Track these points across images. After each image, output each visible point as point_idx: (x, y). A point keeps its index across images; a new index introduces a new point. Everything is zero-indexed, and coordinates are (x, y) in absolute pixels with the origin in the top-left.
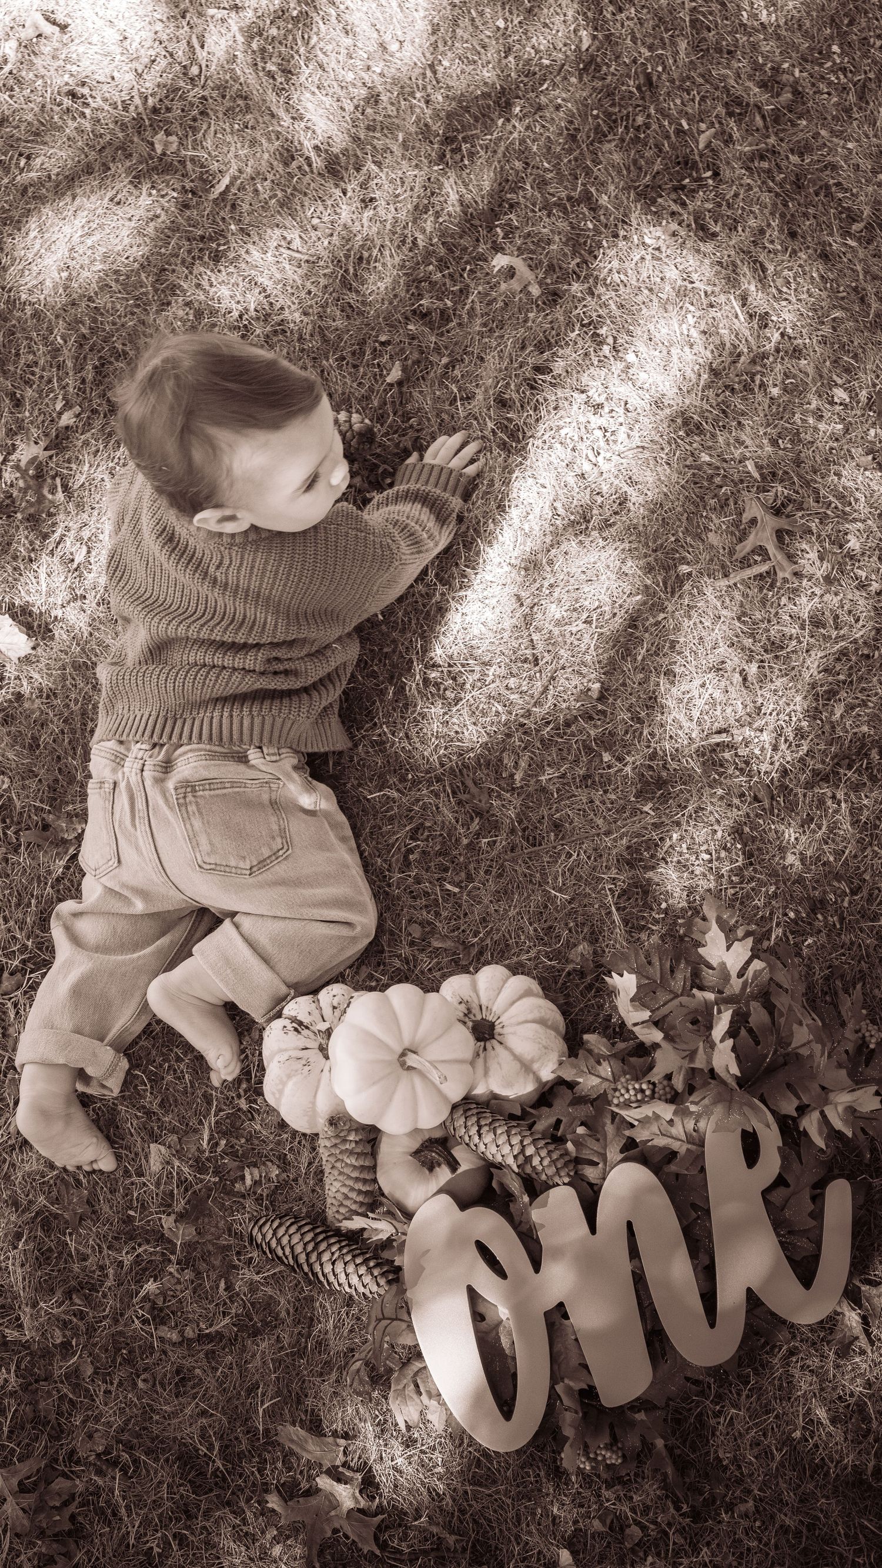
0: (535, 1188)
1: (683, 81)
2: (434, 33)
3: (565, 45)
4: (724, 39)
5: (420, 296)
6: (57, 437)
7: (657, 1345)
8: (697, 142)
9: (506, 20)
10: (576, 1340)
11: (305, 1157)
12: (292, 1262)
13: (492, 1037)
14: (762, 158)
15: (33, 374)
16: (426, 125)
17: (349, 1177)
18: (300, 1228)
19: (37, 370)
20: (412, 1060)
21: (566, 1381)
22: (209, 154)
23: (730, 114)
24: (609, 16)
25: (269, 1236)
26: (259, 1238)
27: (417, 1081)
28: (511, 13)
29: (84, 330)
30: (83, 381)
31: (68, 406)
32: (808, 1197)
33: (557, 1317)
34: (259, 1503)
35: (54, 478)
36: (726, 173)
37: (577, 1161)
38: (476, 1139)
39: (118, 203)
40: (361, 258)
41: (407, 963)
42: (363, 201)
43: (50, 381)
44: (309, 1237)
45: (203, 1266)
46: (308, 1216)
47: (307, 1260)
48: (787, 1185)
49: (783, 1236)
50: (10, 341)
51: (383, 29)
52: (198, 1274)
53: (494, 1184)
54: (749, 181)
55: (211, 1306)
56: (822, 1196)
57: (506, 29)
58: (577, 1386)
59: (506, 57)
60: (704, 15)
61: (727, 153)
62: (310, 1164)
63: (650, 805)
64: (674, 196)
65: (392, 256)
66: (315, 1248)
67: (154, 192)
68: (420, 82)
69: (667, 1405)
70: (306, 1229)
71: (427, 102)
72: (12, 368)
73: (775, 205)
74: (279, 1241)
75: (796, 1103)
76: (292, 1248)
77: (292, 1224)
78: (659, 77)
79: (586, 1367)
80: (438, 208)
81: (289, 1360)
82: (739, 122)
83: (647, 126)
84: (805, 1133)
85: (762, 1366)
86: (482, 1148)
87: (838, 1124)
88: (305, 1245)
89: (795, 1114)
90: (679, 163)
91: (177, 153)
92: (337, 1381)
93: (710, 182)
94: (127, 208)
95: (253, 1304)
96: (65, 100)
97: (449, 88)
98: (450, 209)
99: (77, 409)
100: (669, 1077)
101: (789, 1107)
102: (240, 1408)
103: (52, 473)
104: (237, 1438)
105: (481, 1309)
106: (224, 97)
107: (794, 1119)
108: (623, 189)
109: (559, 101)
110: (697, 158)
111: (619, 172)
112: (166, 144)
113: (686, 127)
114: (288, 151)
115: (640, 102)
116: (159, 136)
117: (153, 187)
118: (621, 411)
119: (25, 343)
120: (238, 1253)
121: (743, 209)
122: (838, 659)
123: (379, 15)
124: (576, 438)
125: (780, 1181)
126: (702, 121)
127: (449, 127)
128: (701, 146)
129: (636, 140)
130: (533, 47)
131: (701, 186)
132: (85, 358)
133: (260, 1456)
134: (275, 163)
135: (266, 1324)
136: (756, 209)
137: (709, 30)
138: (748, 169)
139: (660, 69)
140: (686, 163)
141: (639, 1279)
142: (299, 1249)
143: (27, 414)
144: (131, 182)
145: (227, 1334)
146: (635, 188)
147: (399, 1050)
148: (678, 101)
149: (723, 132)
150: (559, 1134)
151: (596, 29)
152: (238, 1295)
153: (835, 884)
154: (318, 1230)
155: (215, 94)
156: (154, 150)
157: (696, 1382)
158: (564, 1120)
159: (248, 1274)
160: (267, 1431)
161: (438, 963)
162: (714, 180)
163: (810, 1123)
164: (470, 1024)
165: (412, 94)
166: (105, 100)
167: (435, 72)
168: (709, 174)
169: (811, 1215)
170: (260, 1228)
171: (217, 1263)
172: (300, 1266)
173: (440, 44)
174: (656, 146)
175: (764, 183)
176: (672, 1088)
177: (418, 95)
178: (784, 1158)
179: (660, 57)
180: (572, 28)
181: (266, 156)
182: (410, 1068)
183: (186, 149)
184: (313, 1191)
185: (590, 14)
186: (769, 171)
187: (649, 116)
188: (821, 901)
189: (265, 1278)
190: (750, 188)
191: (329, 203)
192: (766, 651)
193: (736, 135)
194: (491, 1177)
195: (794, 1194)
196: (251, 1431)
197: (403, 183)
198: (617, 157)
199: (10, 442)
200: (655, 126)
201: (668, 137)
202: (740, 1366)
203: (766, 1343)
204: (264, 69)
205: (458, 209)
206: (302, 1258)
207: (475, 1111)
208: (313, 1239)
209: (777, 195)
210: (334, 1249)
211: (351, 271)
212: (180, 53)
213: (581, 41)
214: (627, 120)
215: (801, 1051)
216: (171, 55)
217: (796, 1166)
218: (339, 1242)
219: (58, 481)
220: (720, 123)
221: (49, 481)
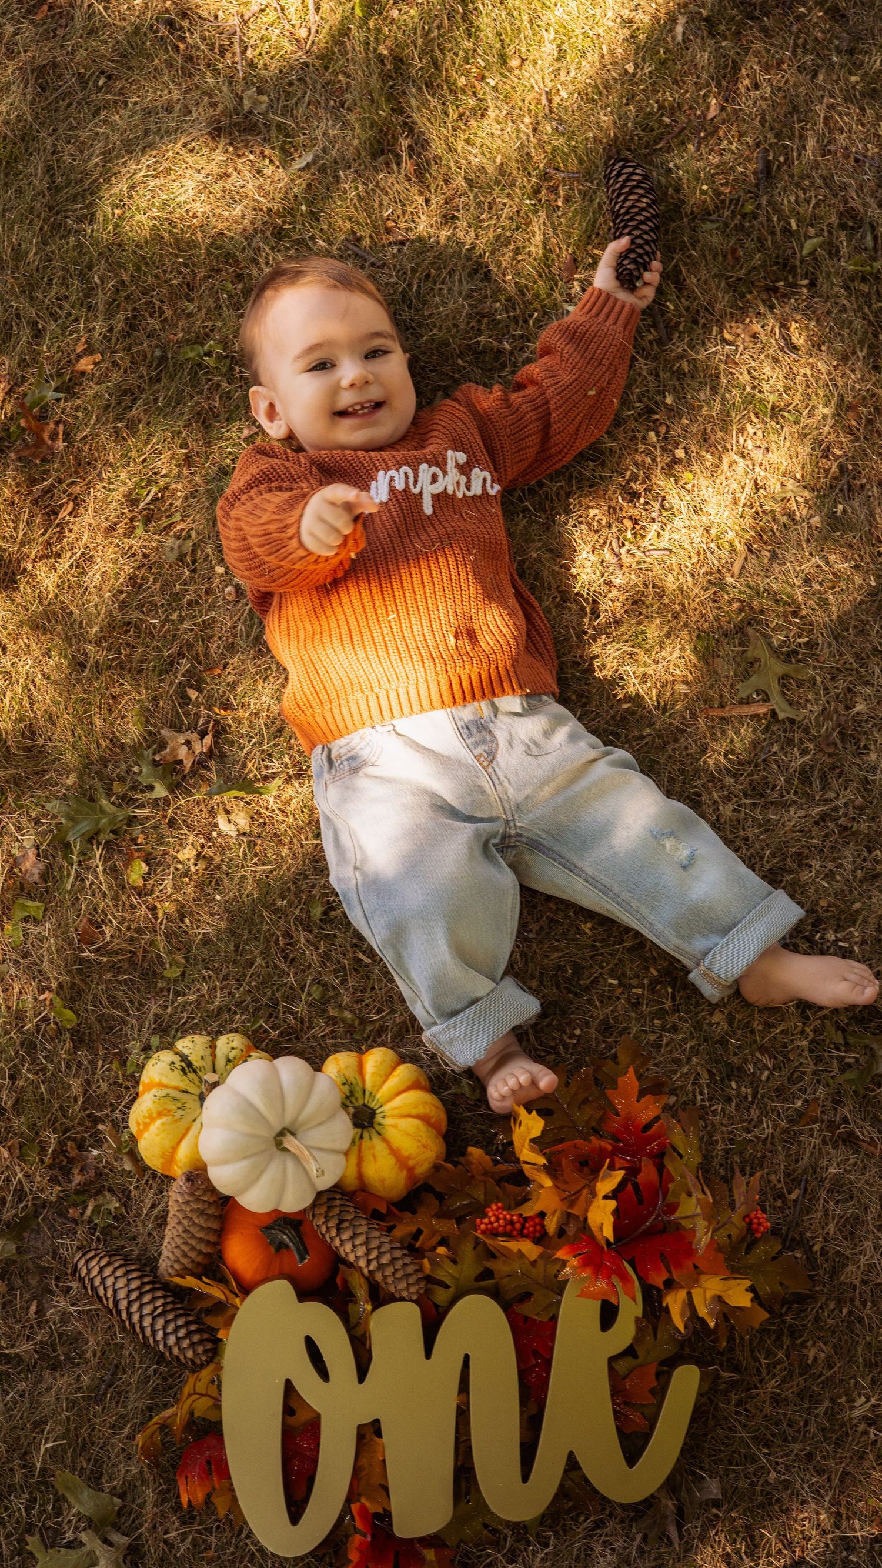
0: (379, 1297)
1: (803, 178)
2: (558, 59)
3: (691, 108)
4: (853, 144)
5: (480, 332)
6: (70, 380)
7: (463, 1484)
8: (802, 247)
9: (636, 65)
10: (384, 1461)
11: (149, 1198)
12: (111, 1306)
13: (371, 1125)
14: (864, 280)
15: (61, 308)
16: (528, 154)
17: (193, 1237)
18: (128, 1272)
19: (66, 305)
20: (289, 1142)
21: (363, 1500)
22: (297, 124)
23: (843, 226)
24: (743, 90)
25: (94, 1272)
26: (84, 1271)
27: (290, 1165)
28: (643, 60)
29: (125, 277)
30: (111, 330)
31: (89, 351)
32: (653, 1372)
33: (369, 1433)
34: (18, 1541)
35: (57, 423)
36: (824, 287)
37: (429, 1279)
38: (333, 1232)
39: (191, 151)
40: (428, 276)
41: (302, 1022)
42: (444, 216)
43: (77, 320)
44: (134, 1285)
45: (18, 1282)
46: (139, 1259)
47: (128, 1308)
48: (636, 1357)
49: (618, 1405)
50: (45, 268)
51: (508, 41)
52: (11, 1289)
53: (338, 1281)
54: (845, 302)
55: (17, 1327)
56: (669, 1375)
57: (634, 75)
58: (373, 1508)
59: (627, 104)
60: (840, 115)
61: (828, 265)
62: (153, 1206)
63: (589, 925)
64: (764, 296)
65: (460, 281)
66: (139, 1298)
67: (231, 149)
68: (532, 107)
69: (458, 1546)
70: (134, 1275)
71: (535, 130)
72: (40, 296)
73: (865, 333)
74: (103, 1280)
75: (665, 1276)
76: (115, 1291)
77: (121, 1266)
78: (779, 168)
79: (386, 1489)
80: (519, 244)
81: (84, 1404)
82: (850, 238)
83: (755, 216)
84: (667, 1310)
85: (565, 1531)
86: (337, 1242)
87: (703, 1311)
88: (130, 1292)
89: (662, 1287)
90: (777, 263)
91: (264, 114)
92: (128, 1438)
93: (805, 291)
94: (198, 158)
95: (60, 1335)
96: (162, 28)
97: (560, 120)
98: (533, 249)
99: (98, 357)
100: (542, 1215)
101: (658, 1280)
102: (23, 1440)
103: (56, 418)
104: (11, 1470)
105: (293, 1404)
106: (326, 68)
107: (659, 1290)
108: (715, 276)
109: (671, 165)
110: (798, 263)
111: (715, 257)
112: (256, 103)
113: (794, 227)
114: (379, 142)
115: (754, 189)
116: (250, 92)
117: (231, 144)
118: (657, 506)
119: (61, 273)
120: (57, 1279)
121: (831, 328)
122: (816, 823)
123: (507, 24)
124: (604, 522)
125: (630, 1352)
126: (812, 226)
127: (551, 162)
128: (805, 252)
129: (740, 228)
130: (657, 102)
131: (794, 293)
132: (118, 306)
133: (31, 1493)
134: (363, 153)
135: (68, 1359)
136: (845, 333)
137: (842, 131)
138: (847, 288)
139: (782, 159)
140: (785, 265)
141: (463, 1414)
142: (122, 1294)
143: (45, 348)
144: (210, 133)
145: (26, 1358)
146: (728, 278)
147: (278, 1128)
148: (793, 198)
149: (830, 243)
150: (417, 1245)
151: (727, 100)
152: (47, 1321)
153: (758, 1055)
154: (146, 1280)
155: (318, 62)
156: (241, 104)
157: (494, 1531)
158: (425, 1231)
159: (63, 1303)
160: (44, 1471)
161: (332, 1032)
162: (809, 290)
163: (674, 1302)
164: (352, 1110)
165: (521, 117)
166: (203, 38)
167: (550, 101)
168: (806, 282)
169: (652, 1392)
170: (87, 1262)
171: (33, 1282)
172: (119, 1312)
173: (563, 73)
174: (759, 240)
175: (860, 307)
176: (543, 1226)
177: (527, 120)
178: (639, 1329)
179: (785, 147)
180: (702, 93)
181: (356, 142)
182: (285, 1150)
183: (275, 113)
184: (150, 1234)
185: (724, 83)
186: (867, 296)
187: (759, 207)
188: (740, 1069)
189: (79, 1312)
190: (844, 309)
191: (409, 209)
192: (746, 795)
193: (844, 250)
194: (335, 1271)
195: (640, 1366)
196: (29, 1467)
197: (490, 208)
198: (716, 240)
199: (20, 374)
200: (762, 219)
201: (773, 233)
202: (541, 1524)
203: (574, 1508)
204: (375, 50)
205: (541, 252)
206: (123, 1305)
207: (338, 1203)
208: (138, 1288)
209: (871, 324)
210: (159, 1303)
211: (415, 288)
212: (292, 10)
213: (708, 108)
214: (737, 204)
215: (683, 1222)
216: (282, 9)
217: (649, 1339)
218: (165, 1297)
219: (61, 428)
220: (830, 232)
221: (52, 425)
